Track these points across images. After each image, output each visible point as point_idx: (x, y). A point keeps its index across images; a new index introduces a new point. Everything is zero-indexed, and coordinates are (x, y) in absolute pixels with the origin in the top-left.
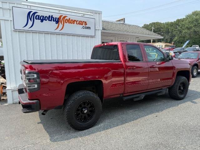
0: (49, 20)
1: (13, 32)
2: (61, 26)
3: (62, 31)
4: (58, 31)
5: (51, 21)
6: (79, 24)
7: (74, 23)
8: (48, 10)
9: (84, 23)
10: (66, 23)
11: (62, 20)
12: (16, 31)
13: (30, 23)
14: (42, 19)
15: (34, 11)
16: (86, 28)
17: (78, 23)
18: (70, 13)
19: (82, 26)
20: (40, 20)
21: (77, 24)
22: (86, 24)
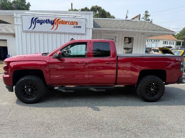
0: (46, 23)
4: (53, 30)
5: (48, 23)
6: (71, 24)
7: (66, 24)
9: (75, 23)
10: (60, 24)
11: (56, 22)
12: (24, 32)
13: (33, 26)
14: (41, 22)
15: (36, 17)
16: (77, 27)
17: (70, 23)
19: (73, 26)
20: (40, 23)
21: (69, 24)
22: (77, 23)
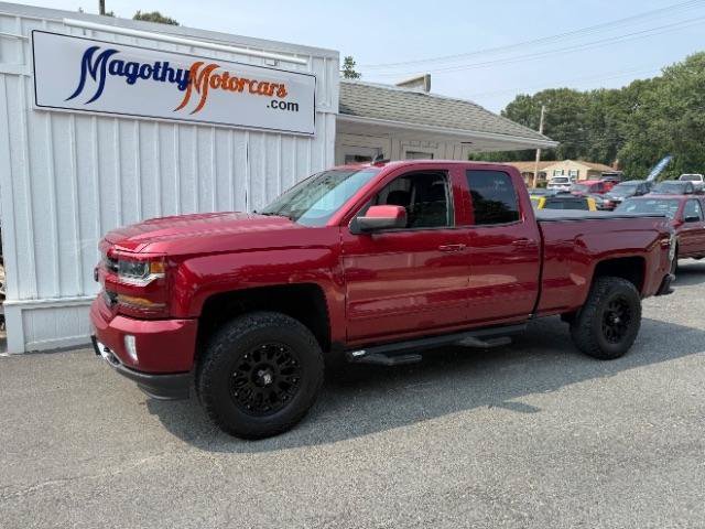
0: (156, 78)
1: (32, 114)
2: (196, 97)
3: (198, 116)
4: (185, 113)
5: (163, 79)
6: (258, 92)
7: (241, 90)
8: (153, 45)
9: (276, 90)
10: (214, 87)
11: (200, 81)
12: (41, 110)
13: (91, 85)
14: (133, 73)
15: (104, 48)
16: (283, 105)
17: (255, 87)
18: (228, 57)
20: (125, 78)
21: (251, 91)
22: (282, 91)
